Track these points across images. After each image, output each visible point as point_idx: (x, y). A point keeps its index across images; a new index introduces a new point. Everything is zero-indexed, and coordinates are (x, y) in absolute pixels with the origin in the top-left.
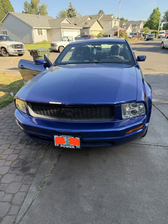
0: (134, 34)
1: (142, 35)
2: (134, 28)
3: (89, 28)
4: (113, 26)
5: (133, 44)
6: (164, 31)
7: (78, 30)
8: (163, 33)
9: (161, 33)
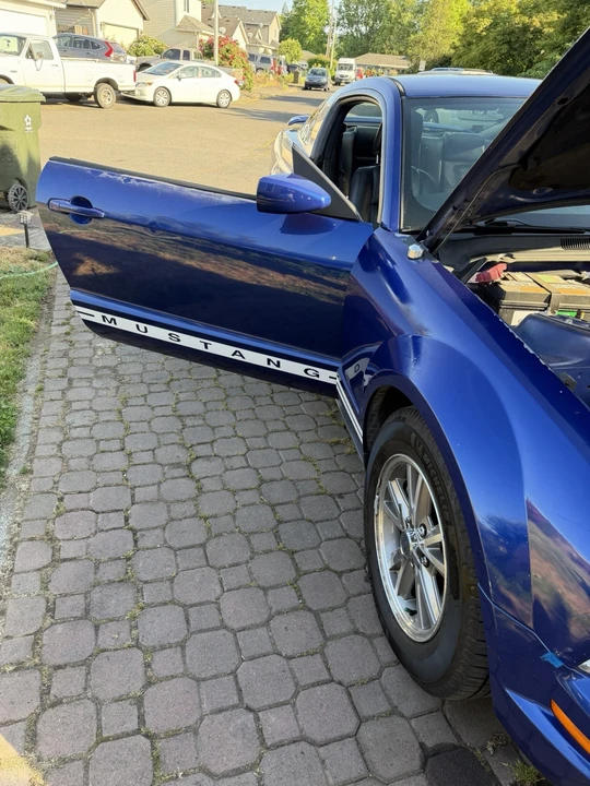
0: (259, 58)
1: (284, 67)
2: (251, 35)
3: (93, 8)
4: (180, 18)
5: (272, 98)
6: (351, 61)
7: (46, 13)
8: (350, 67)
9: (341, 68)
